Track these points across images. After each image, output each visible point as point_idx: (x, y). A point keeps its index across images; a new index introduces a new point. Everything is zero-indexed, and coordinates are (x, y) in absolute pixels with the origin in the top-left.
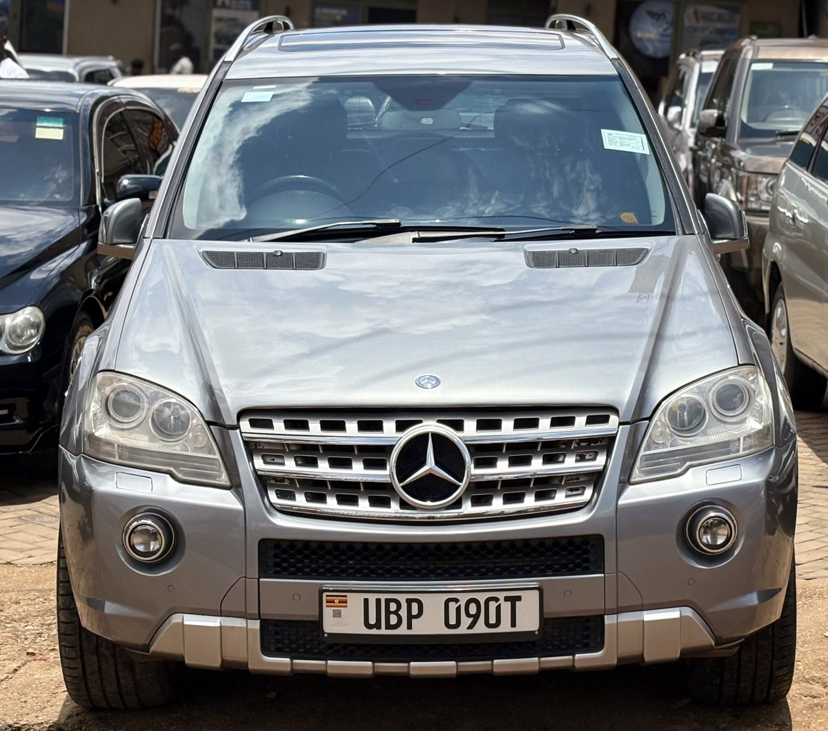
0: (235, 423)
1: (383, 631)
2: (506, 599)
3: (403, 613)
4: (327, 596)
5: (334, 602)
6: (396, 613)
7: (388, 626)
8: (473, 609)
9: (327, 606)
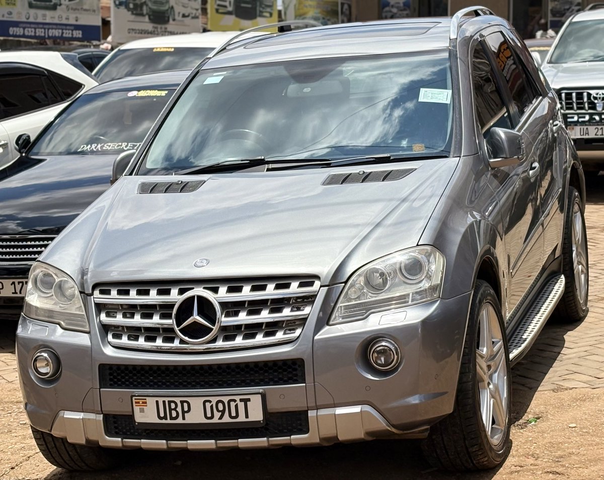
0: (91, 292)
1: (169, 421)
2: (241, 400)
3: (179, 409)
4: (135, 399)
5: (139, 403)
6: (175, 409)
7: (172, 418)
8: (221, 407)
9: (136, 406)
